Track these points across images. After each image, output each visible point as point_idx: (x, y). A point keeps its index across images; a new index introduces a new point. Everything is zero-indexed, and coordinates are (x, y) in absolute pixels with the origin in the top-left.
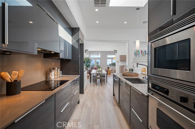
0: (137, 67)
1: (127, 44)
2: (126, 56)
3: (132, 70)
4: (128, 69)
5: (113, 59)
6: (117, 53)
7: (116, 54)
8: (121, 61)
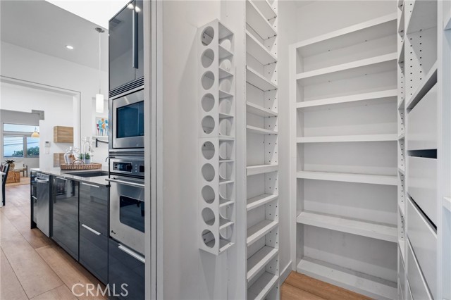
0: (97, 146)
1: (75, 100)
2: (72, 128)
3: (87, 157)
4: (77, 156)
5: (30, 136)
6: (43, 119)
7: (41, 121)
8: (58, 142)
